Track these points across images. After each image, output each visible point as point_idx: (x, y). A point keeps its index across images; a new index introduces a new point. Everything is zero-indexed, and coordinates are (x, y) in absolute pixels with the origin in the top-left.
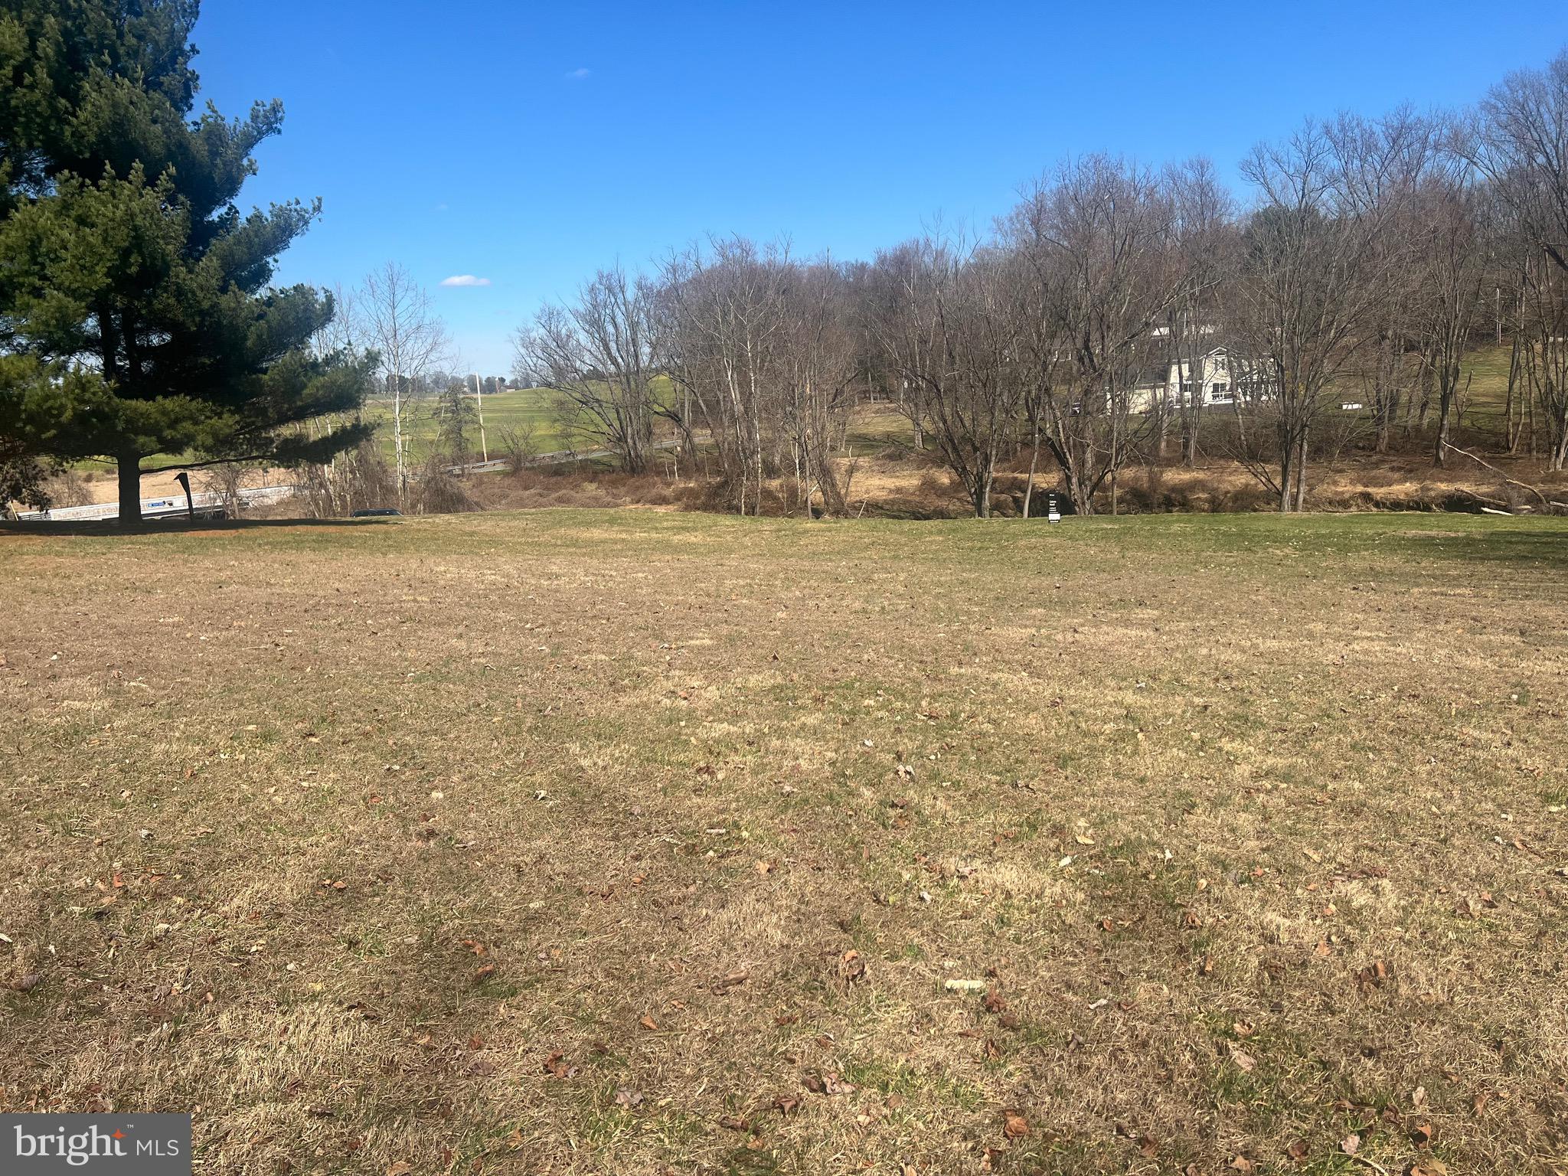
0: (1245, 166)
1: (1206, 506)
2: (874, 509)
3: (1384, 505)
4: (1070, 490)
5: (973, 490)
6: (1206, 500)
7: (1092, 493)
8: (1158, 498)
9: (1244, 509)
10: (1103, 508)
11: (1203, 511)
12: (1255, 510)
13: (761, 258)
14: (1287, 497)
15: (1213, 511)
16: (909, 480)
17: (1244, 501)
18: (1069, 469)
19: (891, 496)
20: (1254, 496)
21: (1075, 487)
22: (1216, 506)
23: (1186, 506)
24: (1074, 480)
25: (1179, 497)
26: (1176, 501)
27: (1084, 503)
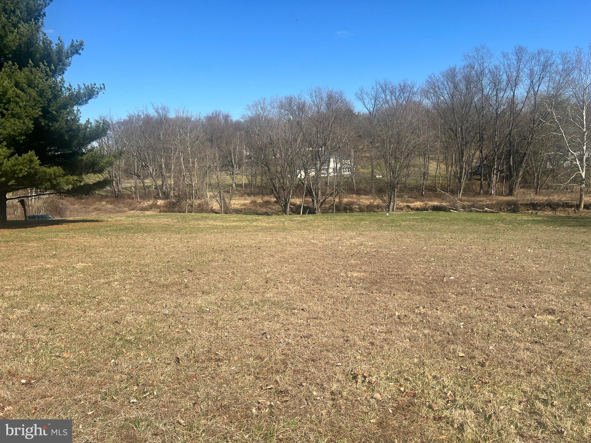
1: (358, 210)
3: (414, 209)
5: (283, 205)
6: (358, 208)
7: (321, 206)
8: (342, 208)
9: (370, 211)
10: (325, 212)
12: (374, 212)
14: (391, 207)
18: (314, 197)
19: (243, 207)
20: (373, 206)
21: (315, 204)
22: (361, 210)
23: (351, 210)
24: (315, 201)
25: (349, 207)
26: (347, 209)
27: (318, 209)
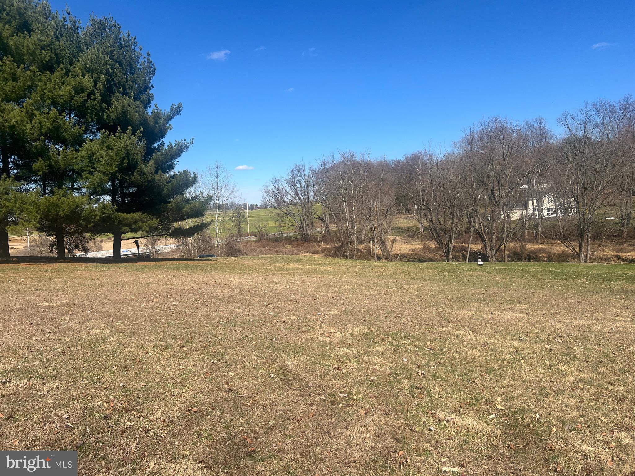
0: (559, 120)
1: (546, 259)
2: (403, 257)
3: (627, 260)
4: (486, 251)
5: (445, 251)
6: (546, 257)
7: (496, 253)
8: (524, 256)
9: (563, 261)
10: (501, 259)
11: (545, 261)
12: (568, 262)
13: (358, 159)
14: (582, 256)
15: (549, 262)
16: (417, 246)
17: (562, 258)
18: (486, 243)
19: (410, 252)
20: (567, 255)
21: (488, 250)
22: (550, 259)
23: (537, 259)
24: (488, 247)
26: (533, 257)
27: (492, 257)
